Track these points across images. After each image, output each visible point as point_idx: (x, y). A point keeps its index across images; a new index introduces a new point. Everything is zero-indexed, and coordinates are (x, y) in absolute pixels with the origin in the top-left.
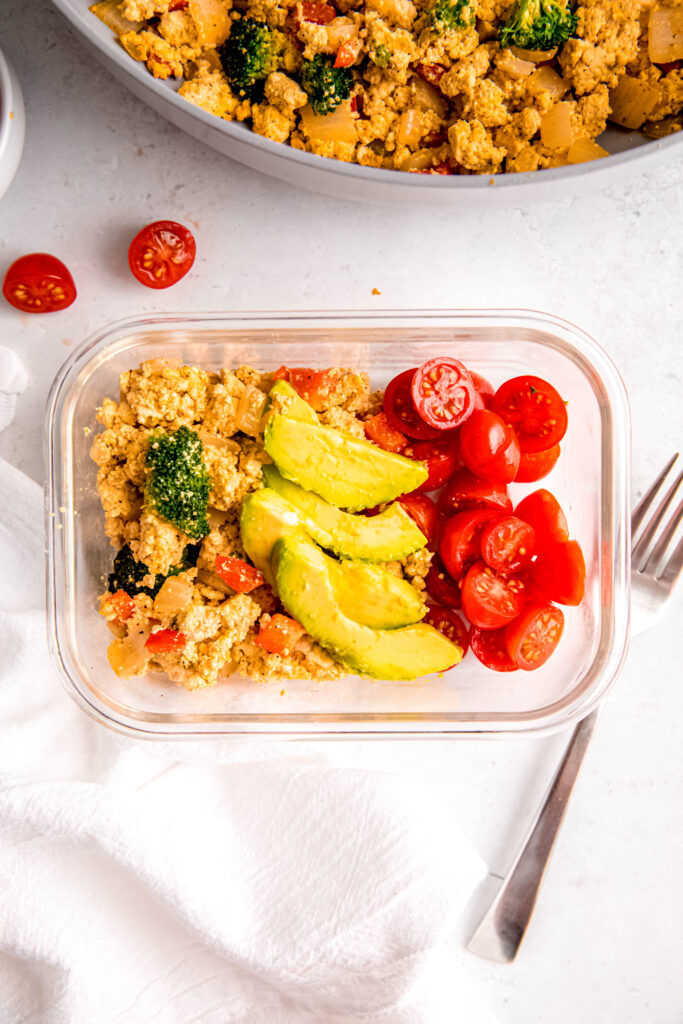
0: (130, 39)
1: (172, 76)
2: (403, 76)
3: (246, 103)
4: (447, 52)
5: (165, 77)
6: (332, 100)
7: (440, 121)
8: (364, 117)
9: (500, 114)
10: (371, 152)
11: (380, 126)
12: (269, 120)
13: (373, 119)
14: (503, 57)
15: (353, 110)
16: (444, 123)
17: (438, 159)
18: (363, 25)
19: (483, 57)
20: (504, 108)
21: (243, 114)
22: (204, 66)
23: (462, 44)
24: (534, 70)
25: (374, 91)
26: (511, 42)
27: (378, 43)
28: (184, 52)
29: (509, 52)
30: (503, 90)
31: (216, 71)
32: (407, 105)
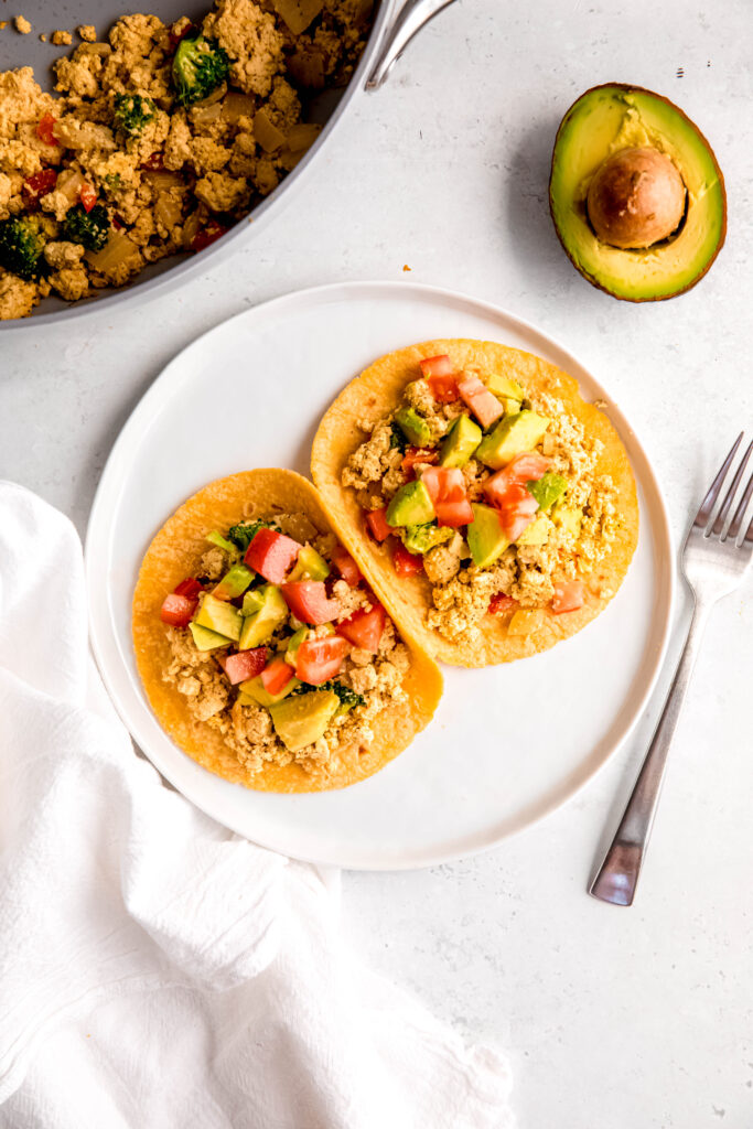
2: (137, 183)
3: (42, 281)
4: (154, 142)
6: (101, 236)
7: (183, 189)
8: (131, 227)
9: (220, 155)
10: (154, 248)
11: (146, 226)
13: (138, 224)
14: (194, 116)
15: (119, 229)
16: (188, 187)
17: (203, 217)
18: (84, 171)
19: (182, 131)
20: (222, 147)
21: (46, 290)
23: (159, 129)
24: (221, 107)
25: (123, 204)
26: (191, 102)
27: (104, 177)
29: (195, 109)
30: (211, 137)
32: (153, 196)
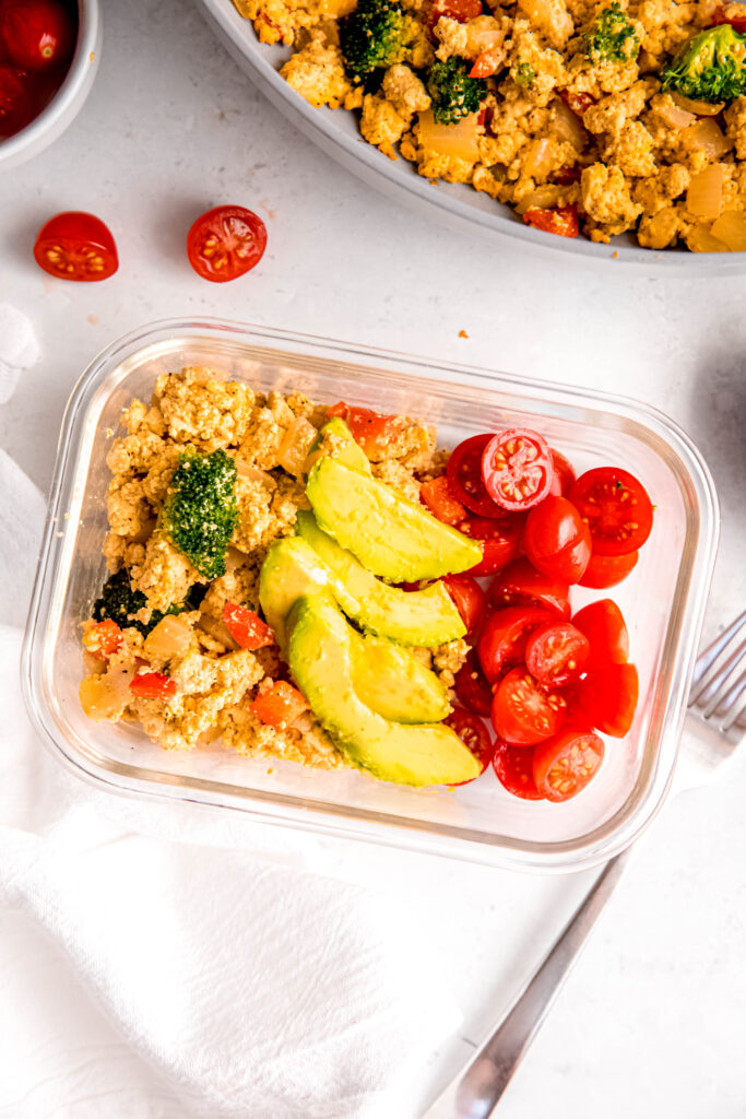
1: (280, 42)
2: (543, 100)
3: (359, 91)
4: (599, 83)
5: (272, 42)
6: (458, 111)
7: (576, 156)
8: (490, 134)
9: (644, 164)
10: (490, 176)
11: (506, 149)
12: (381, 117)
13: (500, 139)
14: (661, 102)
15: (479, 123)
16: (581, 159)
17: (564, 200)
18: (508, 37)
19: (638, 98)
20: (651, 158)
21: (353, 103)
22: (319, 38)
23: (618, 77)
24: (694, 122)
25: (508, 107)
26: (673, 88)
27: (522, 61)
28: (299, 18)
29: (669, 98)
30: (654, 137)
31: (332, 47)
32: (542, 130)
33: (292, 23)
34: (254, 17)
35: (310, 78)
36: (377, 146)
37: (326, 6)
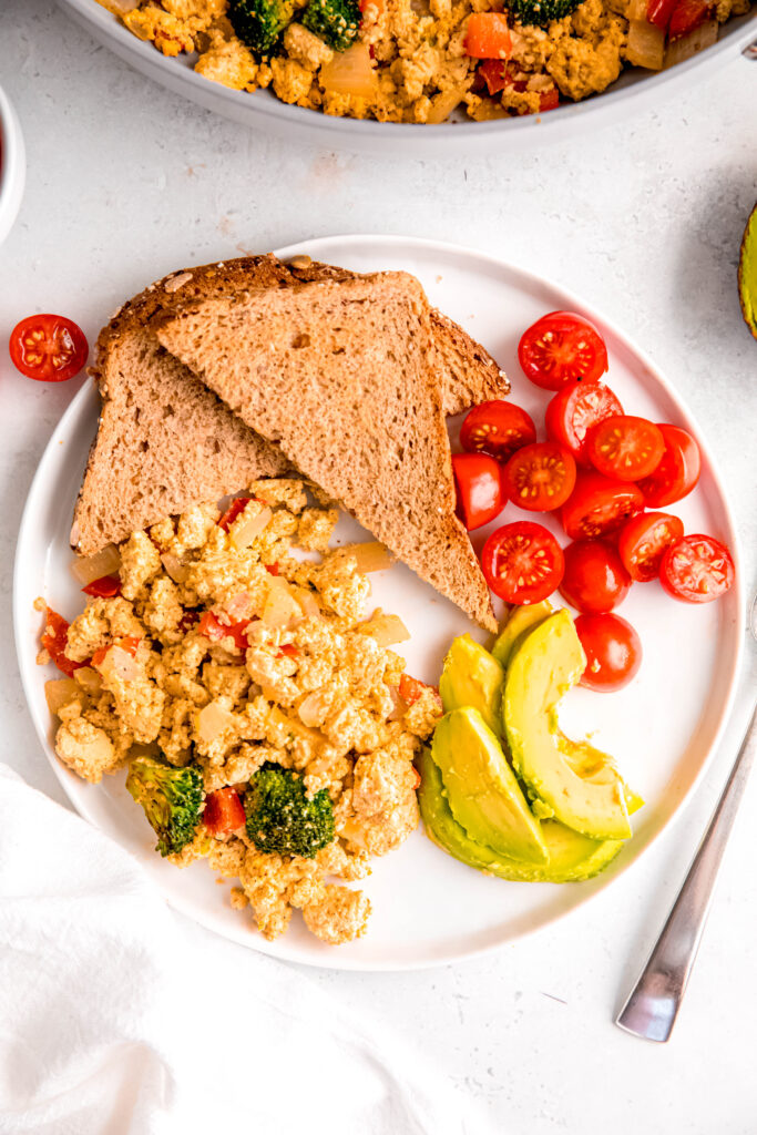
0: (134, 18)
1: (183, 51)
5: (176, 54)
12: (292, 77)
21: (265, 80)
22: (218, 36)
28: (194, 24)
31: (234, 38)
33: (188, 31)
34: (153, 37)
35: (220, 70)
36: (296, 104)
37: (213, 6)
